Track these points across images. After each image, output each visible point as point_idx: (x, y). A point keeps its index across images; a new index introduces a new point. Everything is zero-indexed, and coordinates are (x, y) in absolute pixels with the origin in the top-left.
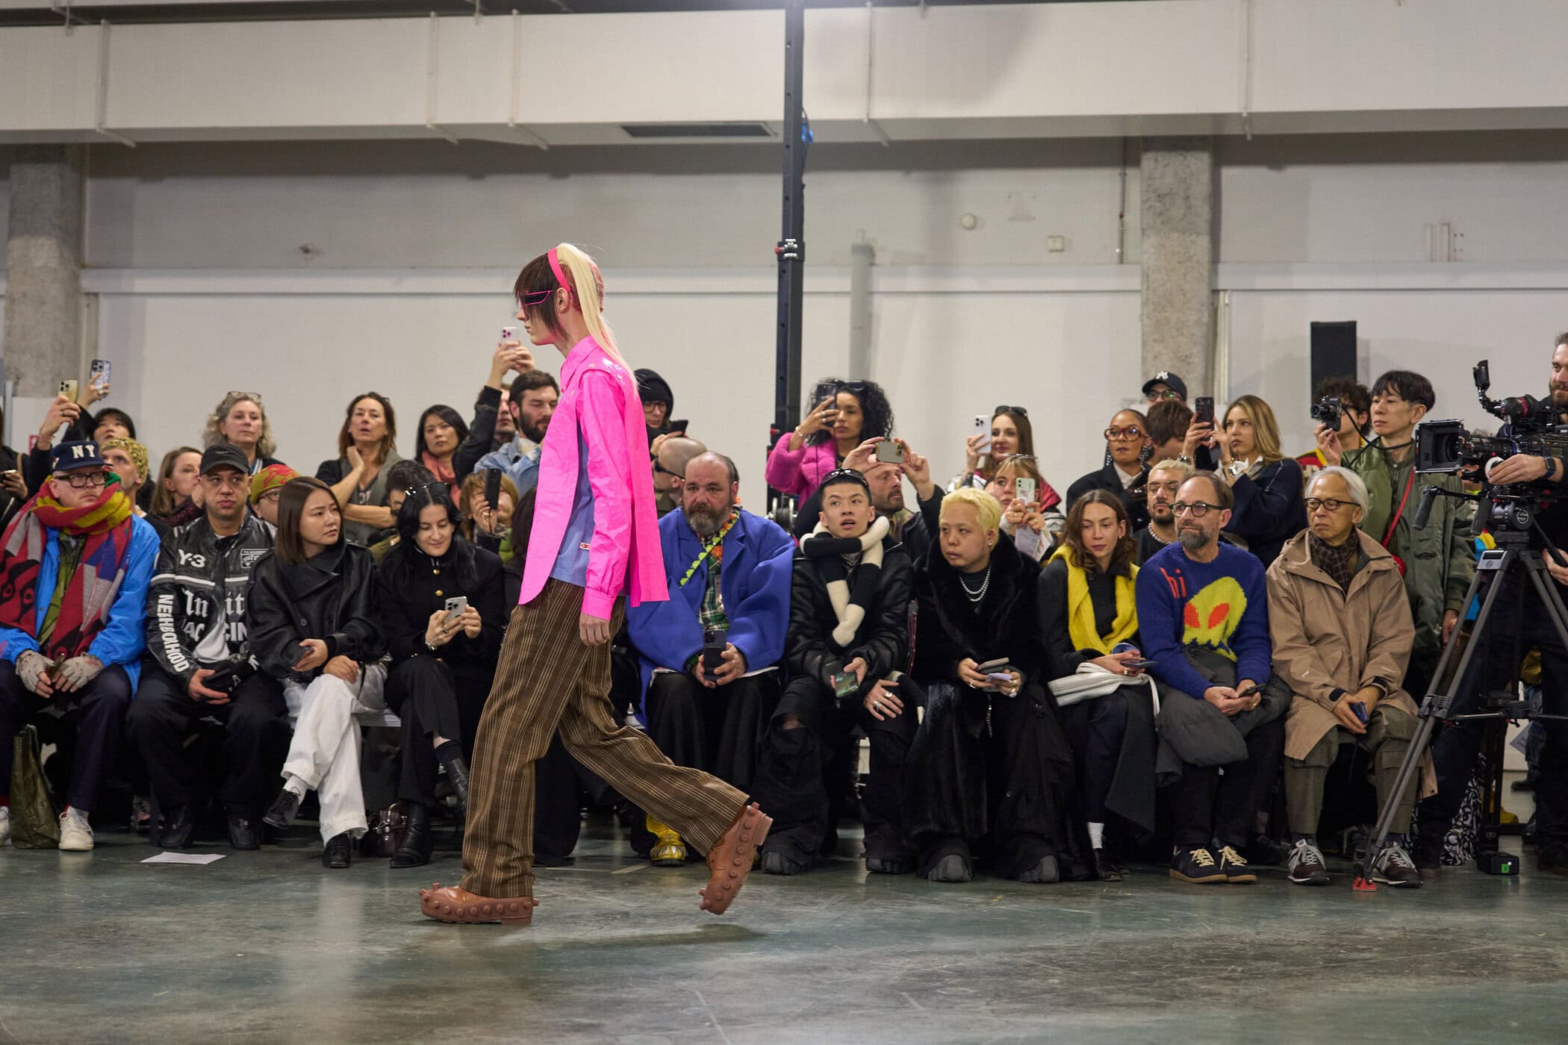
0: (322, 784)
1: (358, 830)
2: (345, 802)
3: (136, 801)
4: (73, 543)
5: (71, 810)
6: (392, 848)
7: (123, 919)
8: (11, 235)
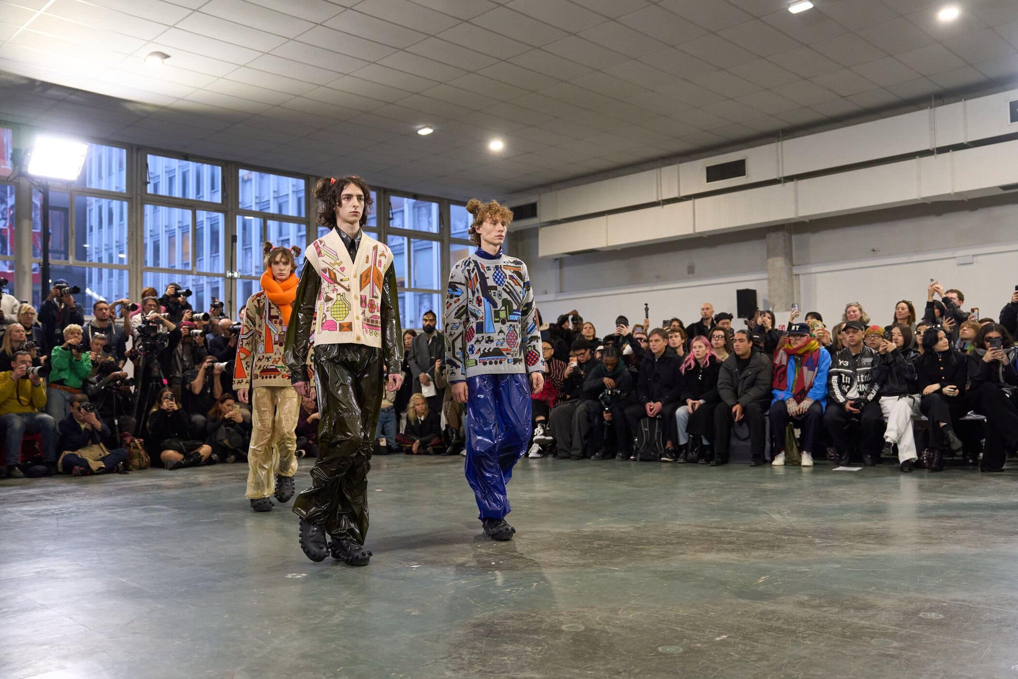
0: (899, 441)
1: (914, 459)
2: (908, 449)
3: (828, 449)
4: (799, 359)
5: (805, 452)
6: (927, 465)
7: (829, 489)
8: (768, 257)
